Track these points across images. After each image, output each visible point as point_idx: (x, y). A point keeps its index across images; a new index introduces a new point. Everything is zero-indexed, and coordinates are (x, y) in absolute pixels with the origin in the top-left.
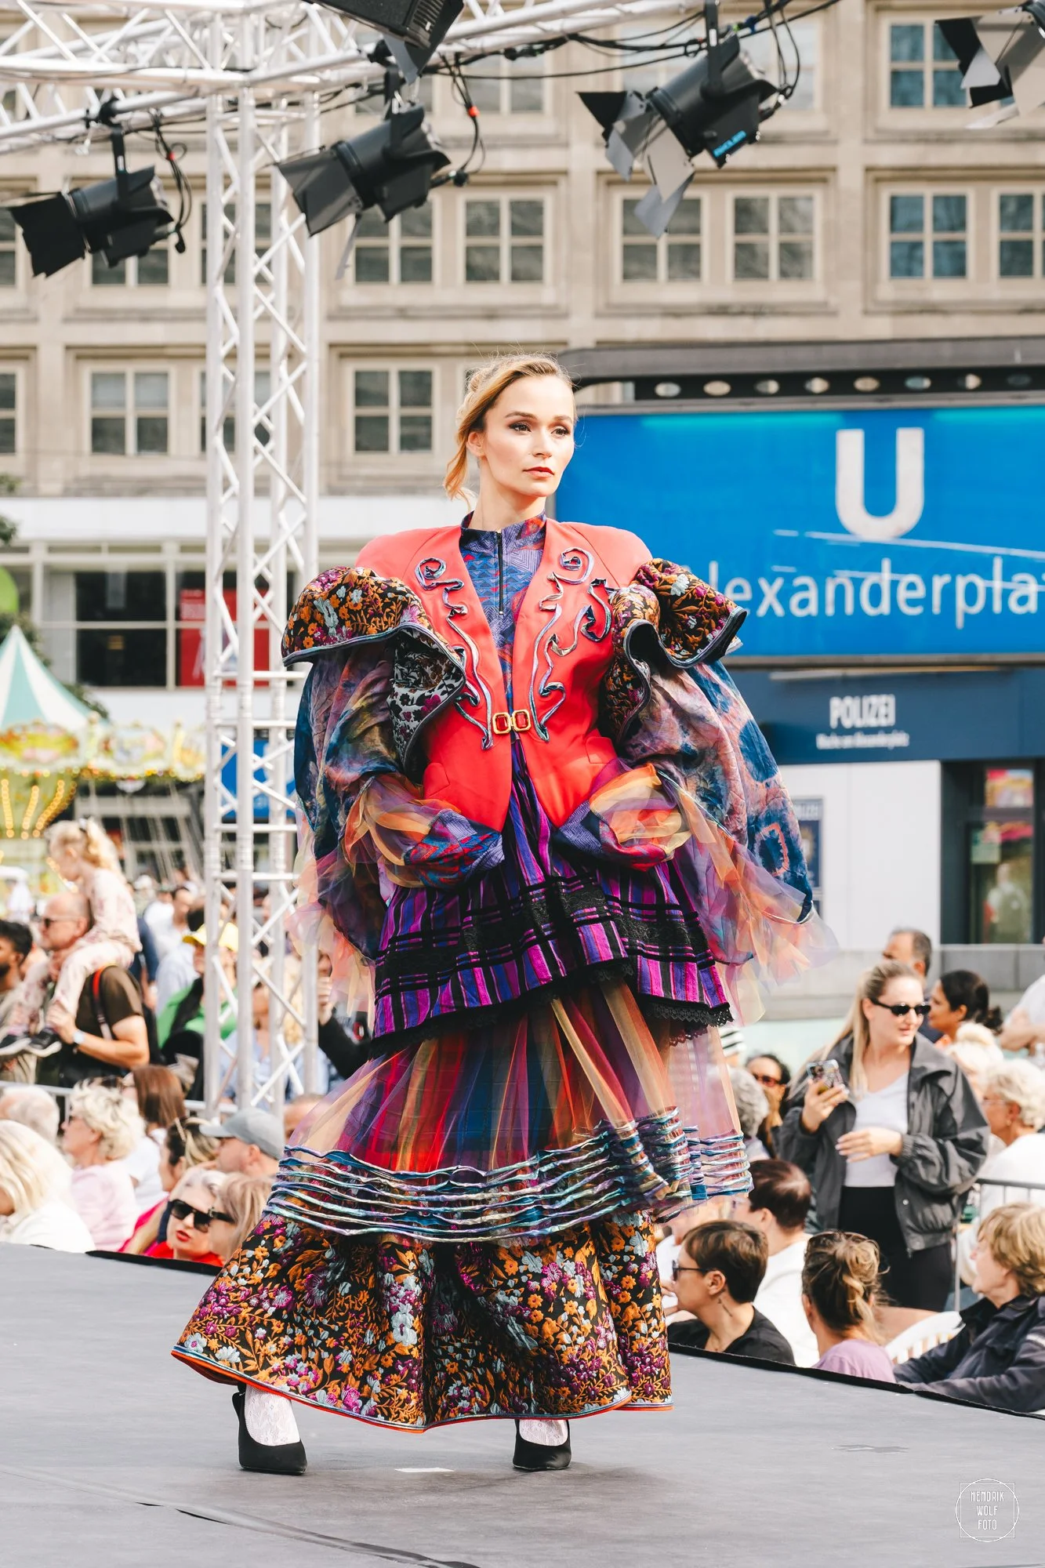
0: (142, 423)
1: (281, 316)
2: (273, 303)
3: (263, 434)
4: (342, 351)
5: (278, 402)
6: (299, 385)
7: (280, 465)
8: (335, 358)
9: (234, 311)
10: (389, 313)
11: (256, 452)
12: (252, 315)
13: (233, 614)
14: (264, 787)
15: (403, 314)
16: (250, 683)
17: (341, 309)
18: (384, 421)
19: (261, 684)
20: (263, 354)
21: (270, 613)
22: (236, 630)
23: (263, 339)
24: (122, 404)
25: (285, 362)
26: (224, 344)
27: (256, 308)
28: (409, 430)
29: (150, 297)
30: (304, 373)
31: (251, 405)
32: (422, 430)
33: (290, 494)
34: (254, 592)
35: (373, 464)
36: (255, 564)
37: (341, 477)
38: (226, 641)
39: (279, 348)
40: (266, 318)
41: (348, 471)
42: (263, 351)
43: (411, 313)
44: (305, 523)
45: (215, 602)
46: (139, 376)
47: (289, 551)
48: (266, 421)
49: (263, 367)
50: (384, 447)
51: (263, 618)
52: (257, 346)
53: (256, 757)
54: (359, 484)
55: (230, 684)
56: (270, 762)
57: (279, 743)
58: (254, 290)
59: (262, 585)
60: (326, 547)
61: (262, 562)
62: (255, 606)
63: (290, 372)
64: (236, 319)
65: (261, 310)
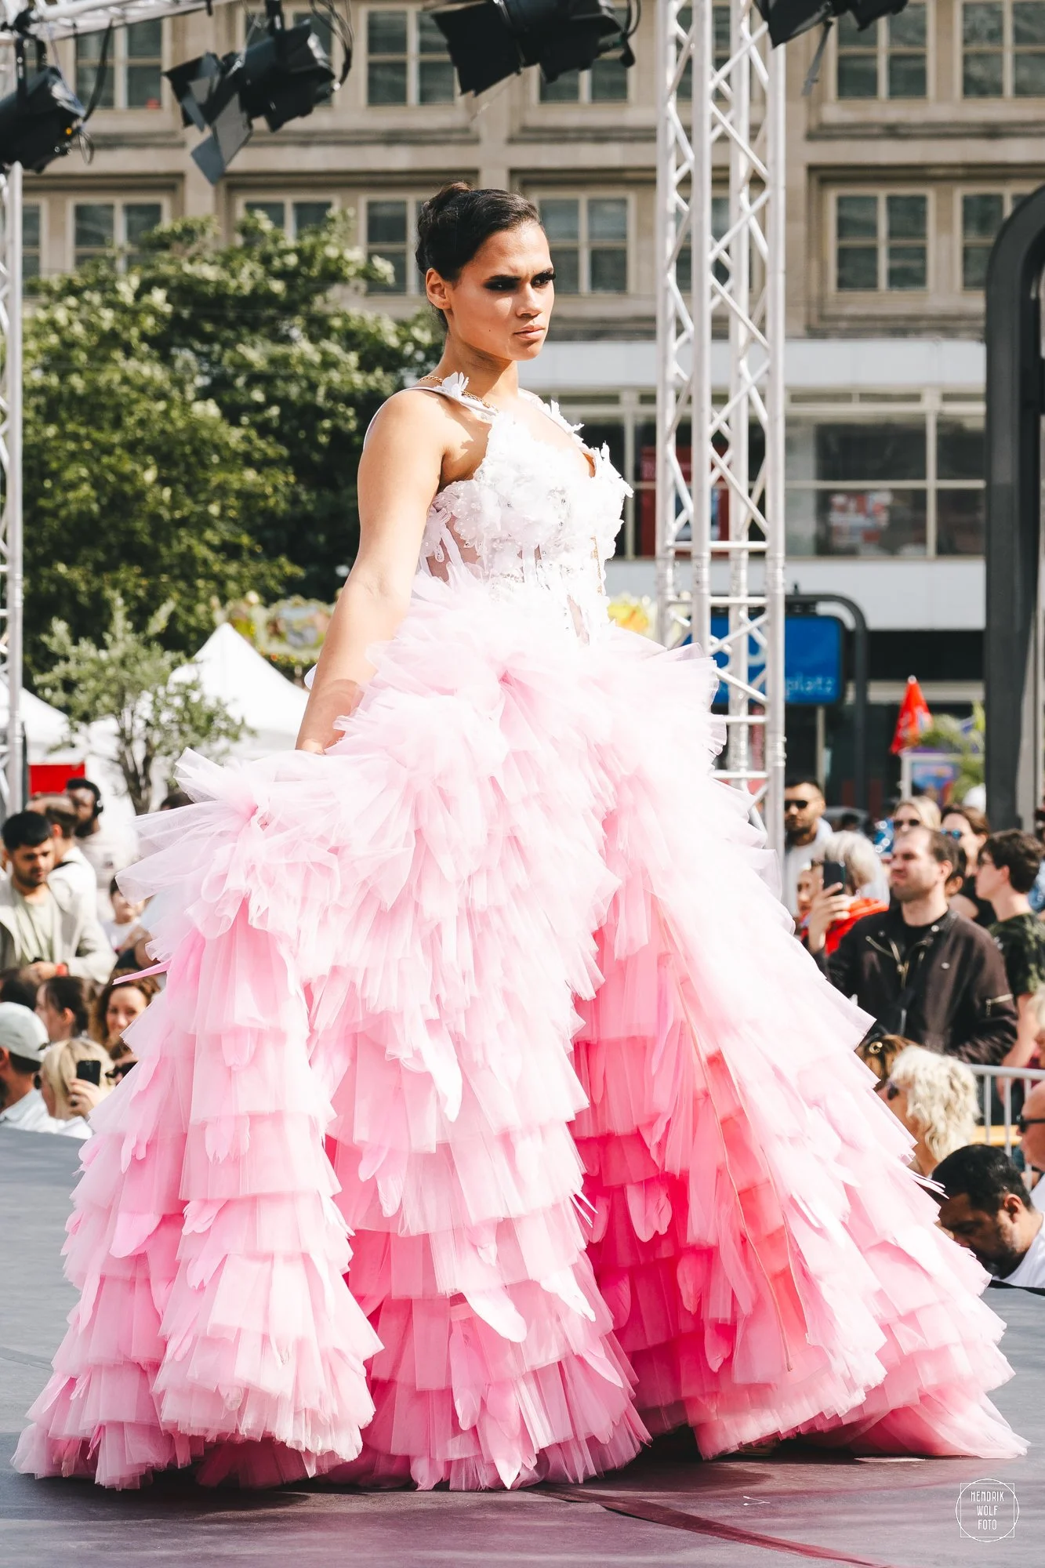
0: (596, 256)
1: (741, 136)
2: (732, 123)
3: (721, 272)
4: (822, 176)
5: (738, 235)
6: (762, 216)
7: (740, 306)
8: (815, 181)
9: (688, 129)
10: (876, 131)
11: (714, 293)
12: (710, 137)
13: (687, 476)
14: (724, 673)
15: (893, 132)
16: (707, 555)
17: (822, 126)
18: (872, 252)
19: (720, 556)
20: (721, 177)
21: (729, 475)
22: (690, 492)
23: (720, 162)
24: (574, 235)
25: (746, 189)
26: (678, 168)
27: (713, 127)
28: (898, 264)
29: (604, 116)
30: (767, 201)
31: (708, 237)
32: (914, 264)
33: (753, 339)
34: (710, 451)
35: (859, 303)
36: (712, 420)
37: (822, 317)
38: (679, 507)
39: (740, 172)
40: (724, 138)
41: (831, 310)
42: (721, 174)
43: (903, 131)
44: (768, 372)
45: (666, 461)
46: (593, 205)
47: (750, 402)
48: (724, 256)
49: (721, 193)
50: (872, 285)
51: (721, 479)
52: (715, 169)
53: (714, 639)
54: (843, 325)
55: (683, 555)
56: (729, 644)
57: (740, 623)
58: (711, 107)
59: (720, 443)
60: (797, 397)
61: (719, 418)
62: (713, 467)
63: (751, 201)
64: (690, 139)
65: (718, 131)
